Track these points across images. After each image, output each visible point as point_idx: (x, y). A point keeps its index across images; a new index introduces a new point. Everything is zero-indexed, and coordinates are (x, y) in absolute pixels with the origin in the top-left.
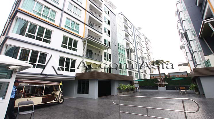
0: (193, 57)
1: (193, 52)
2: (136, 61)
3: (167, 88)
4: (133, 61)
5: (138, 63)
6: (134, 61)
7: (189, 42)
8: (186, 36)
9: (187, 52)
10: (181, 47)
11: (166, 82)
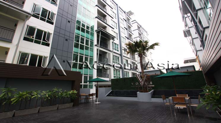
0: (203, 41)
1: (204, 29)
2: (119, 52)
3: (154, 96)
4: (110, 51)
5: (121, 55)
6: (112, 52)
7: (197, 14)
8: (191, 4)
9: (193, 38)
10: (184, 32)
11: (151, 83)
